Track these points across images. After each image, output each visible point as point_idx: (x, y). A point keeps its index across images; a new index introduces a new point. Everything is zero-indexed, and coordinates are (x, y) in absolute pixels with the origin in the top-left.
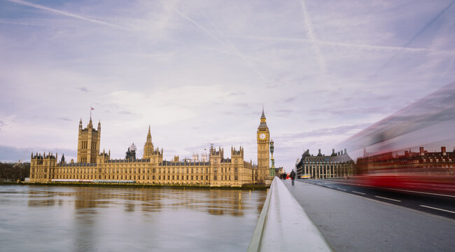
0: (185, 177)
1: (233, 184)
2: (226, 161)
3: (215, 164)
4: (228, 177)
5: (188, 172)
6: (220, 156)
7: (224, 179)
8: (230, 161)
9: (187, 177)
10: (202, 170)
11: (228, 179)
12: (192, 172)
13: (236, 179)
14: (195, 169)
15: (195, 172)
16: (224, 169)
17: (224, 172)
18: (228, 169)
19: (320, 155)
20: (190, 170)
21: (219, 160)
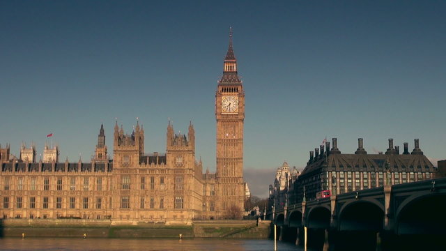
0: (39, 202)
1: (170, 218)
2: (153, 159)
3: (126, 169)
4: (157, 200)
5: (46, 188)
6: (137, 147)
7: (147, 206)
8: (163, 160)
9: (46, 200)
10: (86, 183)
11: (157, 206)
12: (59, 188)
13: (179, 205)
14: (66, 181)
15: (66, 188)
16: (148, 180)
17: (148, 186)
18: (157, 180)
19: (361, 151)
20: (53, 183)
21: (136, 158)
